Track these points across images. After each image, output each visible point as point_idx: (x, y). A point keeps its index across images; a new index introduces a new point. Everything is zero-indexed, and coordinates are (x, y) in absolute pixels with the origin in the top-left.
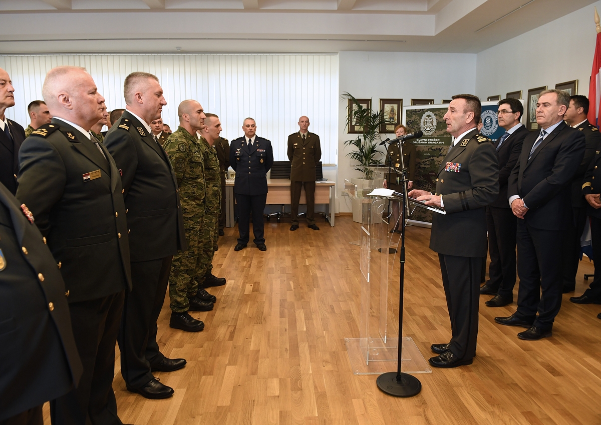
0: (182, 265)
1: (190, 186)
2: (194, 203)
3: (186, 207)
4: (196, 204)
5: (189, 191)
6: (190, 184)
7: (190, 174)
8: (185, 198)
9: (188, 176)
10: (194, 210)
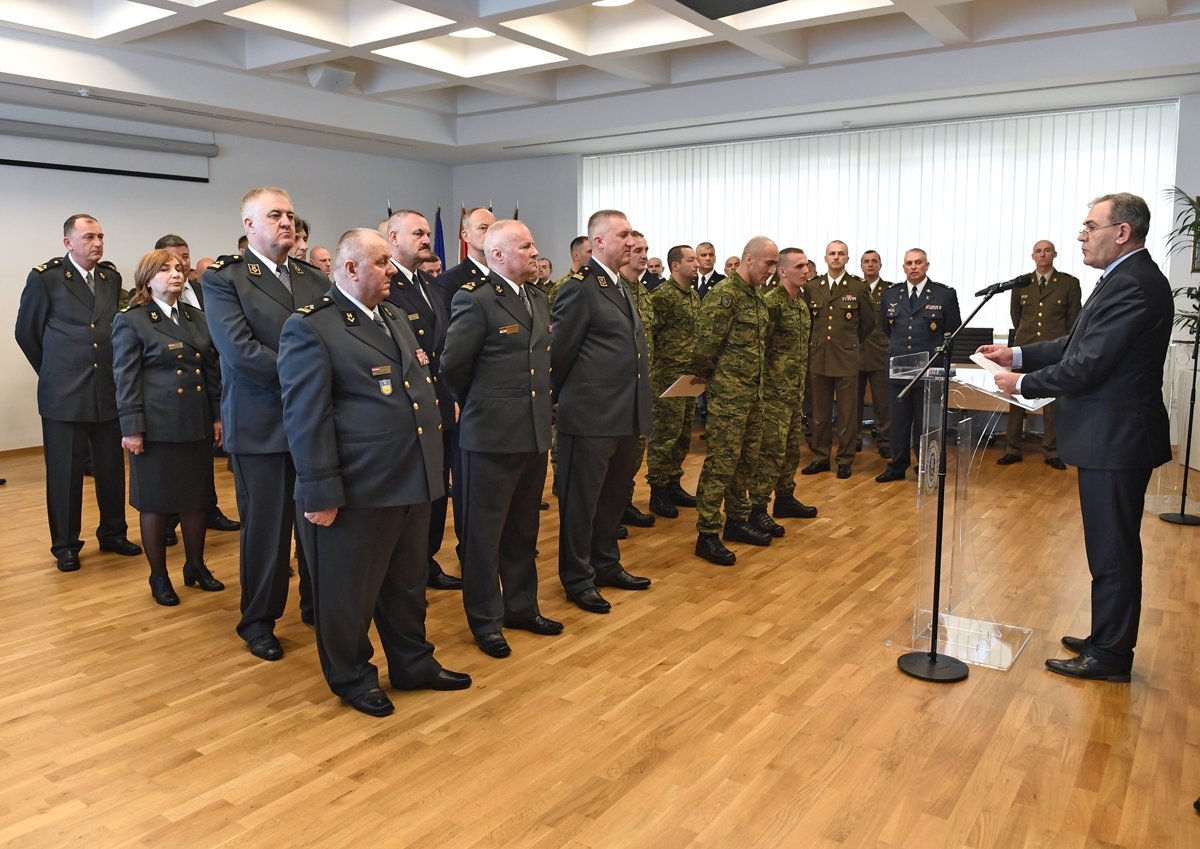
0: (715, 468)
1: (734, 355)
2: (737, 380)
3: (725, 384)
4: (740, 382)
5: (732, 363)
6: (735, 353)
7: (735, 340)
8: (725, 372)
9: (731, 341)
10: (737, 390)
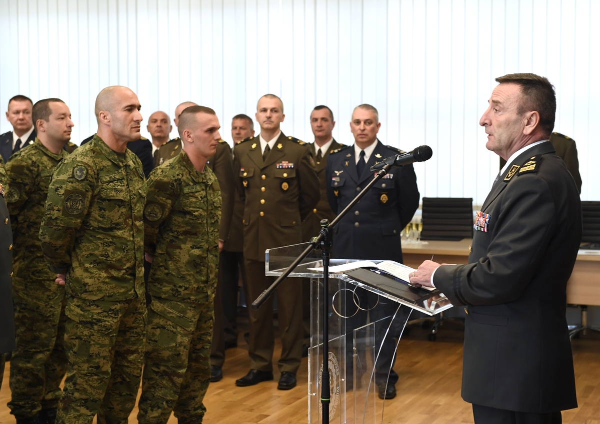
0: (77, 390)
1: (99, 242)
2: (104, 275)
3: (87, 280)
4: (108, 277)
5: (96, 252)
6: (99, 239)
7: (99, 222)
8: (87, 265)
9: (95, 224)
10: (104, 287)
